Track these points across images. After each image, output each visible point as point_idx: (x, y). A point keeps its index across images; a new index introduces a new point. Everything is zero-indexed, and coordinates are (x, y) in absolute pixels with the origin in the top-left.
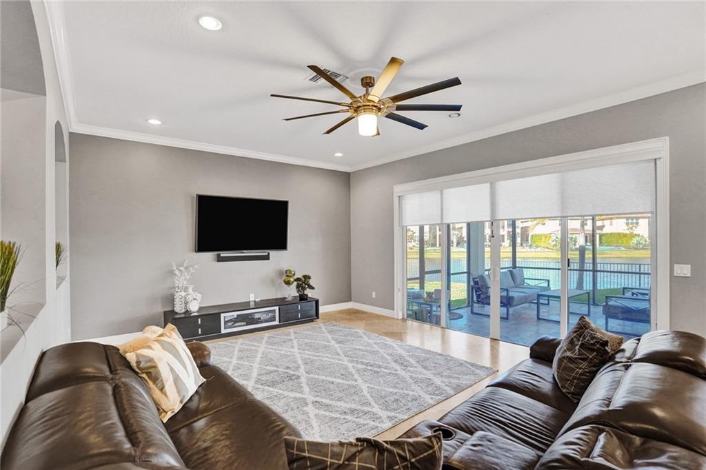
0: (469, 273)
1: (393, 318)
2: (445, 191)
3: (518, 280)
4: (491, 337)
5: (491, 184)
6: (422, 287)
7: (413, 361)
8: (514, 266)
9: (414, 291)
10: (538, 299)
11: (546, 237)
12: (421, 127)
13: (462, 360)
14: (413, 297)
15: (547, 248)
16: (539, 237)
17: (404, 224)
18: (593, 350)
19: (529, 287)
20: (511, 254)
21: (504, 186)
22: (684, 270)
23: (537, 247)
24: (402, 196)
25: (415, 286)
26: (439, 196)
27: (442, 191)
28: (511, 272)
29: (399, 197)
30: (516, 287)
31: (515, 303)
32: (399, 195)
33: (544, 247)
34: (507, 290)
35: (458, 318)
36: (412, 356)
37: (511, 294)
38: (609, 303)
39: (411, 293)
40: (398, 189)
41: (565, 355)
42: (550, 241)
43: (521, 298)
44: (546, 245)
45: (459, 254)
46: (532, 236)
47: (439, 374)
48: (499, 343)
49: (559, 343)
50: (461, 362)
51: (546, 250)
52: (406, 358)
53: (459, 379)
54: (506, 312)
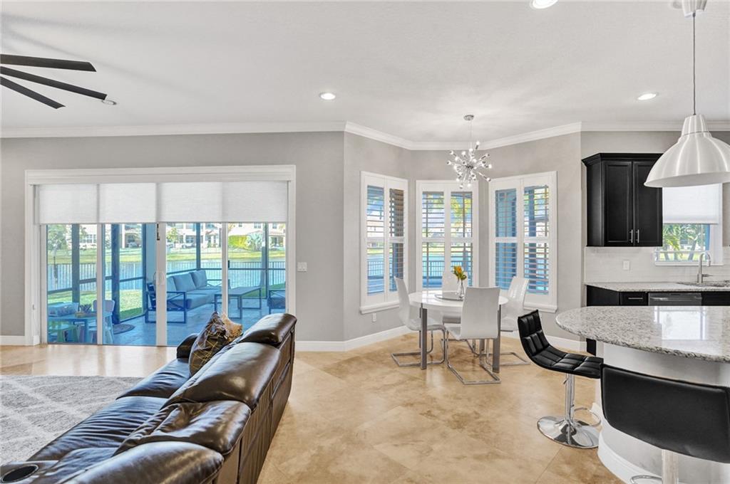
0: (144, 278)
1: (24, 346)
2: (102, 186)
3: (200, 282)
4: (157, 344)
5: (157, 184)
6: (76, 298)
7: (39, 396)
8: (199, 268)
9: (62, 305)
10: (216, 299)
11: (243, 238)
12: (56, 105)
13: (112, 378)
14: (56, 314)
15: (244, 249)
16: (236, 238)
17: (42, 221)
18: (216, 340)
19: (212, 288)
20: (195, 255)
21: (171, 189)
22: (303, 266)
23: (234, 247)
24: (39, 185)
25: (67, 300)
26: (95, 191)
27: (98, 185)
28: (192, 275)
29: (35, 186)
30: (197, 289)
31: (192, 306)
32: (34, 183)
33: (240, 248)
34: (184, 293)
35: (129, 330)
36: (39, 391)
37: (188, 297)
38: (272, 296)
39: (57, 309)
40: (32, 176)
41: (197, 349)
42: (246, 243)
43: (198, 300)
44: (242, 246)
45: (131, 257)
46: (230, 237)
47: (77, 401)
48: (166, 350)
49: (196, 338)
50: (111, 380)
51: (243, 250)
52: (30, 395)
53: (103, 400)
54: (183, 316)
